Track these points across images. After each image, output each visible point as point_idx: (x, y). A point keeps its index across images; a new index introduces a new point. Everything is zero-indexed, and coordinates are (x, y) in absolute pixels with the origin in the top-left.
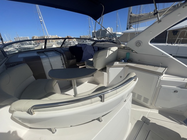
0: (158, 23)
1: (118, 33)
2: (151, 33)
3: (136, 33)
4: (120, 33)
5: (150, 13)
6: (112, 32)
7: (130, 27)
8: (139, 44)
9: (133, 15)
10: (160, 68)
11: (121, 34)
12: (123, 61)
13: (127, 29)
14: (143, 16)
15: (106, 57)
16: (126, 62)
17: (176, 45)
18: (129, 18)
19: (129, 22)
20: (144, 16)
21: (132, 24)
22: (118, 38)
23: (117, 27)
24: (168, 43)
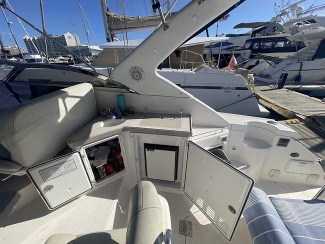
0: (165, 30)
1: (92, 47)
2: (155, 51)
3: (128, 50)
4: (97, 48)
5: (138, 17)
6: (79, 44)
7: (112, 38)
8: (137, 74)
9: (112, 14)
10: (182, 118)
11: (100, 49)
12: (114, 117)
13: (108, 40)
14: (129, 20)
15: (60, 120)
16: (120, 118)
17: (182, 70)
18: (106, 19)
19: (107, 27)
20: (131, 20)
21: (114, 32)
22: (96, 56)
23: (87, 35)
24: (173, 68)
